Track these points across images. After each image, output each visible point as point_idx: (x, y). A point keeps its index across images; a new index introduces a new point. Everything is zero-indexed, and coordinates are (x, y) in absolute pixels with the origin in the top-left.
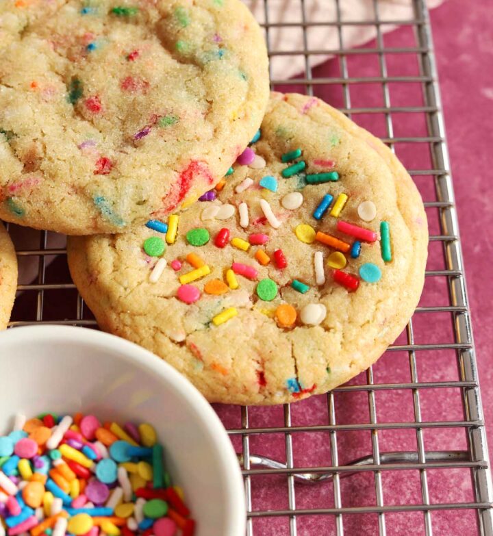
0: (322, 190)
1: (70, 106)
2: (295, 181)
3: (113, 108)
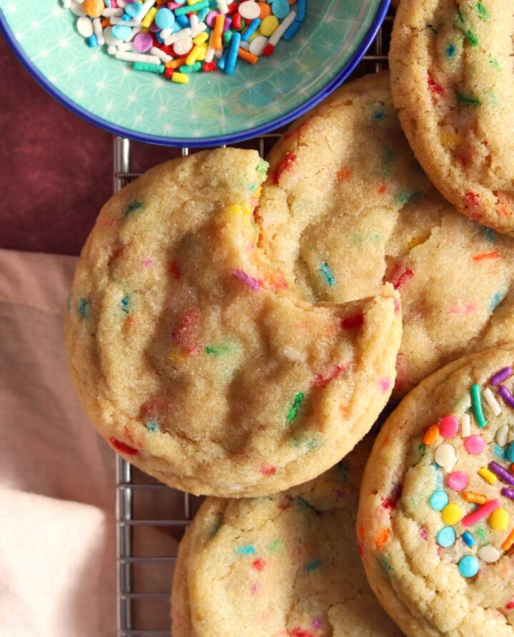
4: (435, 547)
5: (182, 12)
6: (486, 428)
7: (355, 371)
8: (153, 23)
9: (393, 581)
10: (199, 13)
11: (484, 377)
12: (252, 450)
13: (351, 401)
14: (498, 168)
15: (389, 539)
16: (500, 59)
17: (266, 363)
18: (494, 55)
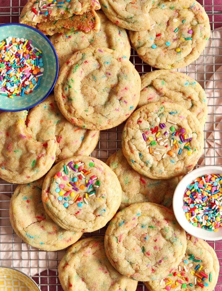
0: (197, 263)
1: (143, 253)
2: (191, 261)
3: (153, 255)
4: (58, 201)
5: (12, 83)
6: (68, 174)
7: (46, 155)
8: (6, 85)
9: (49, 209)
10: (16, 83)
11: (67, 164)
12: (24, 173)
13: (45, 162)
14: (77, 113)
15: (48, 199)
16: (77, 91)
17: (27, 154)
18: (75, 90)
